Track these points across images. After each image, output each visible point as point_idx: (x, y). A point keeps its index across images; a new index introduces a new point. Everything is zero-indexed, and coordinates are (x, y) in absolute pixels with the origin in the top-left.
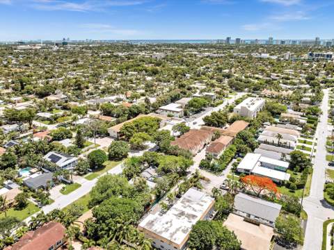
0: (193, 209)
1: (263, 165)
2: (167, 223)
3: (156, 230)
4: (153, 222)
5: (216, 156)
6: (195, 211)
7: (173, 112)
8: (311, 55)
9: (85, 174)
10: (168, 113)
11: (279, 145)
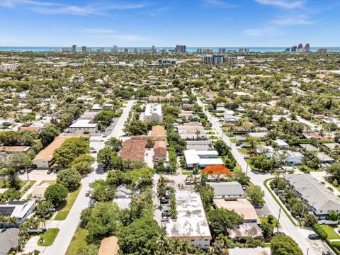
0: (193, 206)
1: (201, 157)
2: (186, 225)
3: (184, 234)
4: (174, 229)
5: (165, 159)
6: (195, 207)
7: (88, 128)
8: (160, 61)
9: (51, 216)
10: (83, 130)
11: (198, 139)
